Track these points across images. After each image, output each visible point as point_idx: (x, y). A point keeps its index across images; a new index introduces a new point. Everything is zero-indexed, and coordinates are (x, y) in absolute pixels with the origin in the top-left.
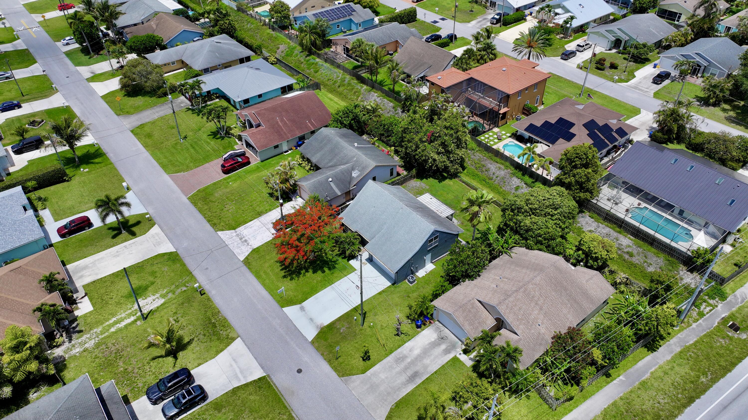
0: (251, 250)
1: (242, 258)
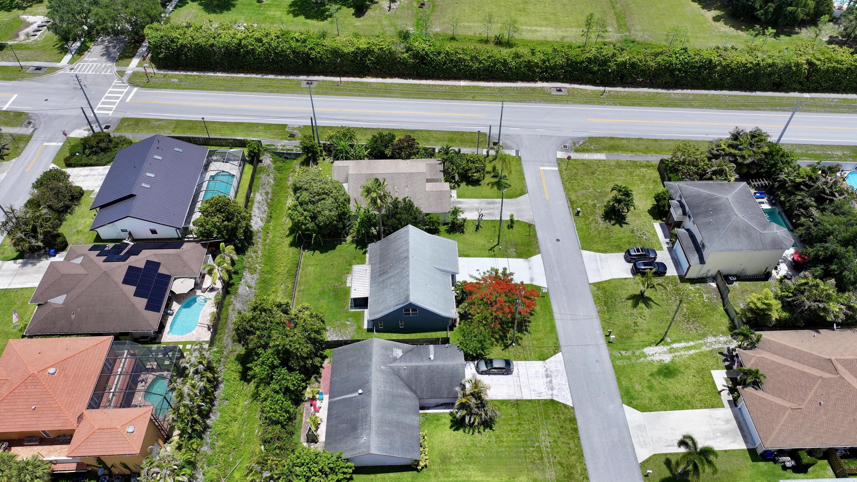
0: (547, 361)
1: (559, 355)
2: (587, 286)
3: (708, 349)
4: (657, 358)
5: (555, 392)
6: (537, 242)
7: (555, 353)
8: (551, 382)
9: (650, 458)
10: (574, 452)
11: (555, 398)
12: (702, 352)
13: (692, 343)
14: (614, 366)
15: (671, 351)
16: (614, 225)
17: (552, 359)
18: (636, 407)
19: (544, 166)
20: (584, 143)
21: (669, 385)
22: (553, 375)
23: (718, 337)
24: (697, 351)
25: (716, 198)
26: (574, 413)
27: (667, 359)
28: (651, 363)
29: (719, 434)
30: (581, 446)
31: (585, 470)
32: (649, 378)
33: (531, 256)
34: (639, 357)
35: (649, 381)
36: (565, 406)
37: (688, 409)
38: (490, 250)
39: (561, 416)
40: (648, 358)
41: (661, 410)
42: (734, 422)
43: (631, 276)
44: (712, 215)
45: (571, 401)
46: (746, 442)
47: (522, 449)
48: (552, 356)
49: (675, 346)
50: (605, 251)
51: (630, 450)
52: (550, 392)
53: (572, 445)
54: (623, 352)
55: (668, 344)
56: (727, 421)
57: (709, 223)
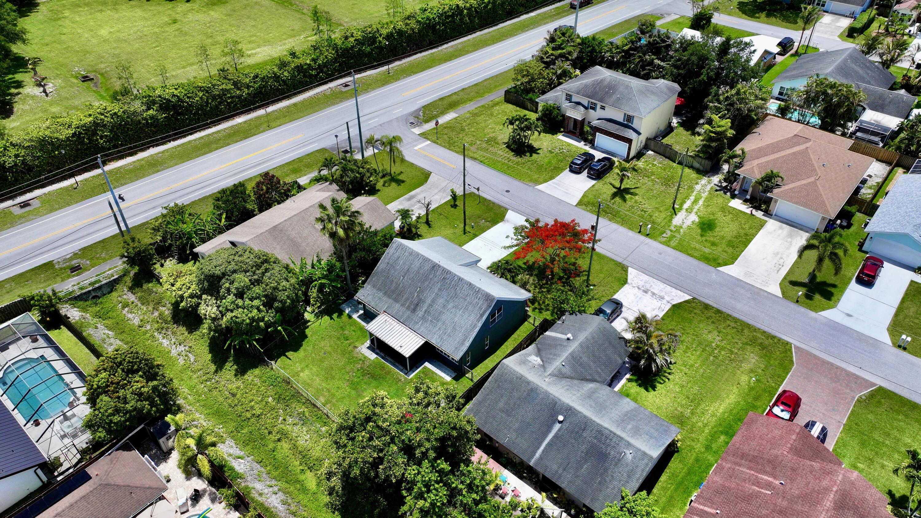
0: (629, 281)
1: (630, 270)
2: (576, 208)
3: (706, 194)
4: (688, 222)
5: (667, 298)
6: (494, 203)
7: (626, 271)
8: (654, 294)
9: (781, 288)
10: (740, 328)
11: (674, 303)
12: (706, 198)
13: (692, 198)
14: (674, 248)
15: (689, 211)
16: (531, 156)
17: (630, 277)
18: (726, 264)
19: (416, 146)
20: (424, 113)
21: (722, 234)
22: (648, 287)
23: (700, 183)
24: (703, 199)
25: (602, 80)
26: (700, 302)
27: (693, 218)
28: (689, 228)
29: (789, 240)
30: (739, 319)
31: (764, 332)
32: (704, 238)
33: (504, 216)
34: (678, 231)
35: (706, 240)
36: (687, 302)
37: (752, 239)
38: (465, 233)
39: (696, 311)
40: (685, 226)
41: (741, 254)
42: (784, 225)
43: (594, 182)
44: (613, 93)
45: (686, 295)
46: (807, 232)
47: (711, 358)
48: (627, 275)
49: (686, 206)
50: (552, 178)
51: (766, 294)
52: (664, 301)
53: (732, 324)
54: (664, 235)
55: (681, 209)
56: (781, 228)
57: (618, 99)
